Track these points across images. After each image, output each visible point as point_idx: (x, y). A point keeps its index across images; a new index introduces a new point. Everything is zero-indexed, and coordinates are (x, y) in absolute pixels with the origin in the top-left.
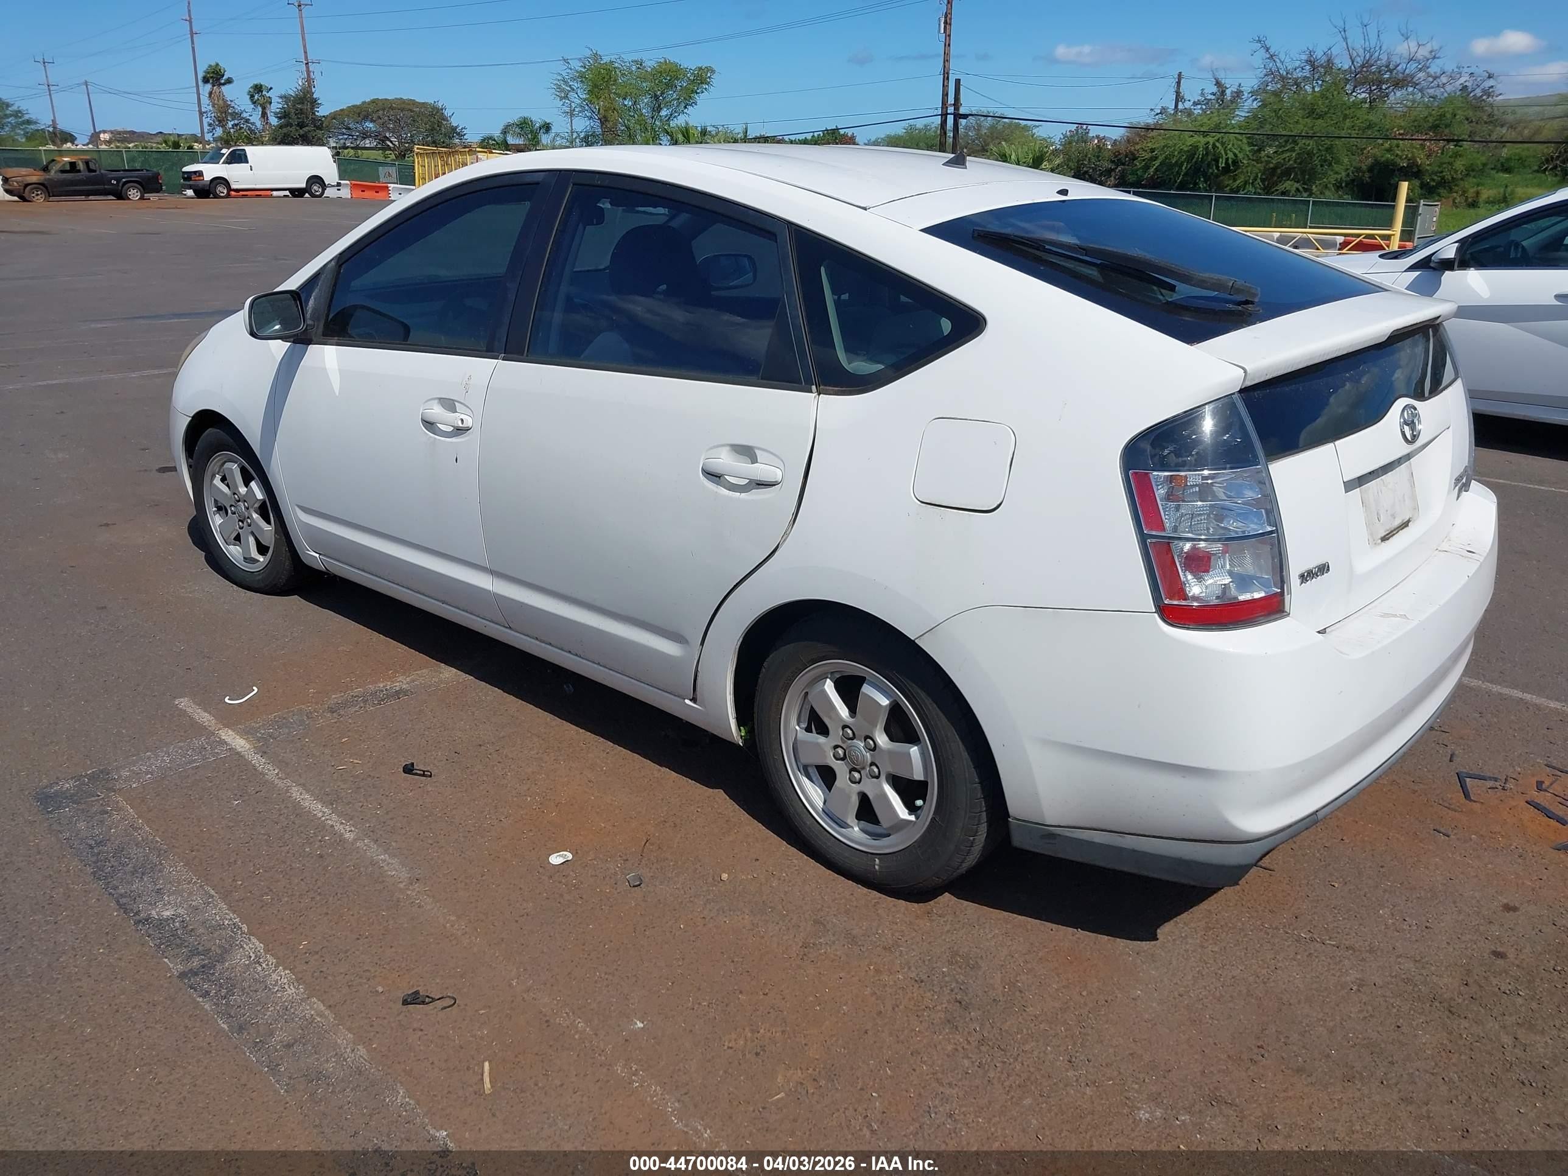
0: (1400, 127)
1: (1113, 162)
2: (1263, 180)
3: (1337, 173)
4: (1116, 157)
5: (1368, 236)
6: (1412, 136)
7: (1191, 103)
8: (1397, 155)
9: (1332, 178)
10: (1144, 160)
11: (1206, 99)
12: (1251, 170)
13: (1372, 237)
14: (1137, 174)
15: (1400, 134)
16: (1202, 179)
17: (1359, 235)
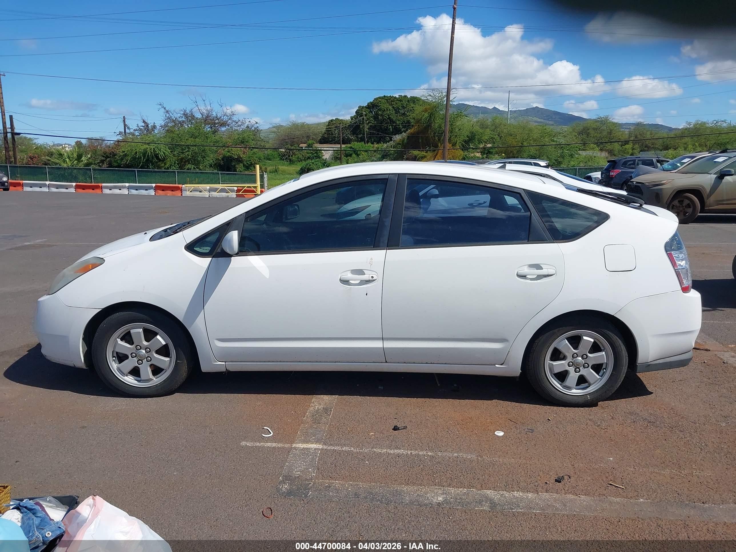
0: (230, 143)
1: (103, 156)
2: (178, 164)
3: (208, 161)
4: (105, 154)
5: (248, 187)
6: (235, 146)
7: (133, 130)
8: (232, 153)
9: (207, 163)
10: (121, 156)
11: (140, 128)
12: (171, 159)
13: (250, 187)
14: (118, 162)
15: (230, 145)
16: (150, 164)
17: (245, 187)
